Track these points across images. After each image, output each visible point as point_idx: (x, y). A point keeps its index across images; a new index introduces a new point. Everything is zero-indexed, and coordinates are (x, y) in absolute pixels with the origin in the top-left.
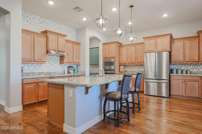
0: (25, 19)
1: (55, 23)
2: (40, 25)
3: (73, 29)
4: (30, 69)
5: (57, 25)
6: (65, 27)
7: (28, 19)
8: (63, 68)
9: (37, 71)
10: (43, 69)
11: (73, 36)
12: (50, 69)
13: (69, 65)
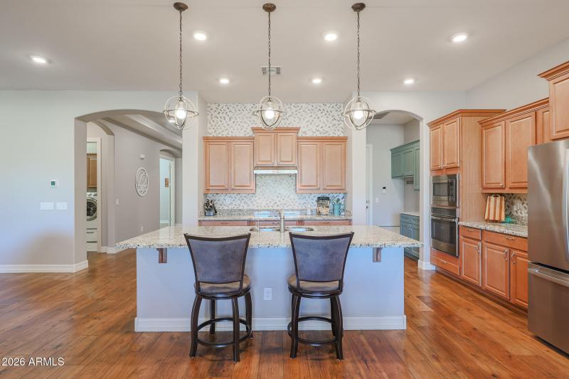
0: (226, 117)
1: (285, 105)
2: (251, 120)
3: (334, 105)
4: (234, 203)
5: (289, 107)
6: (310, 107)
7: (230, 114)
8: (304, 201)
9: (246, 207)
10: (258, 203)
11: (334, 122)
12: (273, 203)
13: (320, 196)
